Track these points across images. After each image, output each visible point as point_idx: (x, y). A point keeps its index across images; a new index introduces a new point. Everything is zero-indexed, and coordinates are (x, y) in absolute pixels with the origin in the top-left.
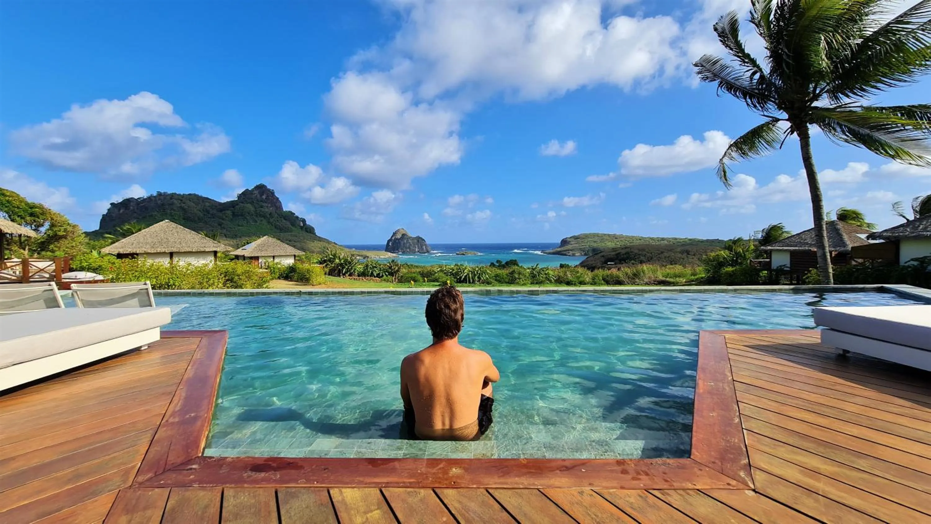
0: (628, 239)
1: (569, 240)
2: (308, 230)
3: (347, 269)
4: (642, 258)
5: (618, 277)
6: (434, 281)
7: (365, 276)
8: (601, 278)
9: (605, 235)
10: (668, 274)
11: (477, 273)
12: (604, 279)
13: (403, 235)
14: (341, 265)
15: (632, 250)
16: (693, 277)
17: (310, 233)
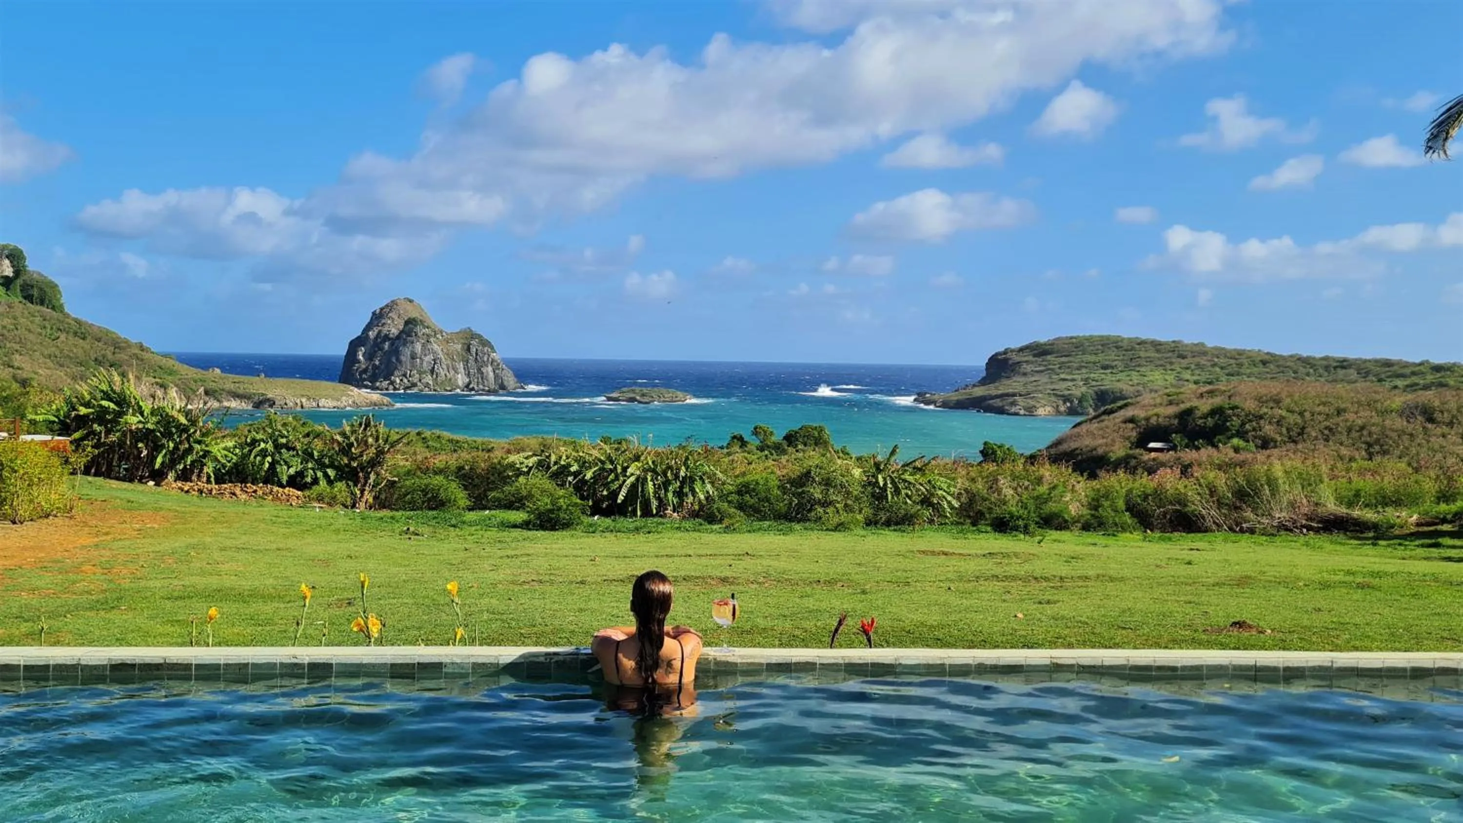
0: (1222, 361)
1: (1016, 358)
2: (35, 292)
3: (172, 453)
4: (1268, 429)
5: (1182, 501)
6: (509, 506)
7: (244, 481)
8: (1121, 504)
9: (1142, 343)
10: (1357, 495)
11: (677, 476)
12: (1131, 508)
13: (410, 322)
14: (146, 435)
15: (1236, 401)
16: (1443, 507)
17: (42, 303)
